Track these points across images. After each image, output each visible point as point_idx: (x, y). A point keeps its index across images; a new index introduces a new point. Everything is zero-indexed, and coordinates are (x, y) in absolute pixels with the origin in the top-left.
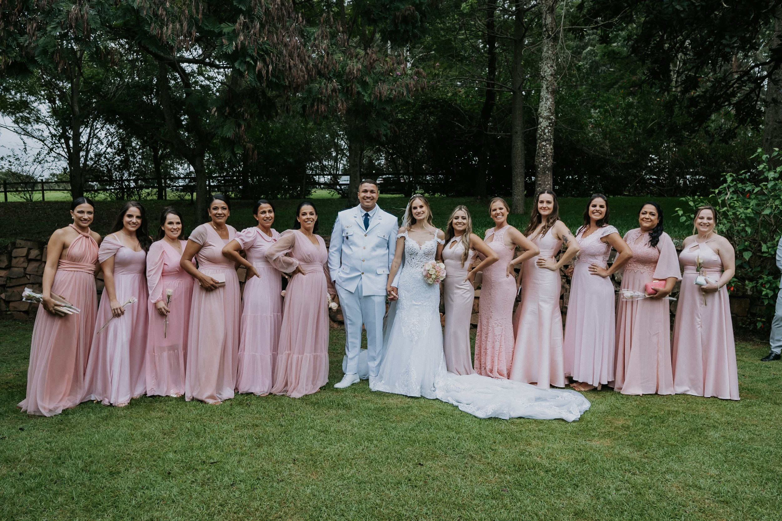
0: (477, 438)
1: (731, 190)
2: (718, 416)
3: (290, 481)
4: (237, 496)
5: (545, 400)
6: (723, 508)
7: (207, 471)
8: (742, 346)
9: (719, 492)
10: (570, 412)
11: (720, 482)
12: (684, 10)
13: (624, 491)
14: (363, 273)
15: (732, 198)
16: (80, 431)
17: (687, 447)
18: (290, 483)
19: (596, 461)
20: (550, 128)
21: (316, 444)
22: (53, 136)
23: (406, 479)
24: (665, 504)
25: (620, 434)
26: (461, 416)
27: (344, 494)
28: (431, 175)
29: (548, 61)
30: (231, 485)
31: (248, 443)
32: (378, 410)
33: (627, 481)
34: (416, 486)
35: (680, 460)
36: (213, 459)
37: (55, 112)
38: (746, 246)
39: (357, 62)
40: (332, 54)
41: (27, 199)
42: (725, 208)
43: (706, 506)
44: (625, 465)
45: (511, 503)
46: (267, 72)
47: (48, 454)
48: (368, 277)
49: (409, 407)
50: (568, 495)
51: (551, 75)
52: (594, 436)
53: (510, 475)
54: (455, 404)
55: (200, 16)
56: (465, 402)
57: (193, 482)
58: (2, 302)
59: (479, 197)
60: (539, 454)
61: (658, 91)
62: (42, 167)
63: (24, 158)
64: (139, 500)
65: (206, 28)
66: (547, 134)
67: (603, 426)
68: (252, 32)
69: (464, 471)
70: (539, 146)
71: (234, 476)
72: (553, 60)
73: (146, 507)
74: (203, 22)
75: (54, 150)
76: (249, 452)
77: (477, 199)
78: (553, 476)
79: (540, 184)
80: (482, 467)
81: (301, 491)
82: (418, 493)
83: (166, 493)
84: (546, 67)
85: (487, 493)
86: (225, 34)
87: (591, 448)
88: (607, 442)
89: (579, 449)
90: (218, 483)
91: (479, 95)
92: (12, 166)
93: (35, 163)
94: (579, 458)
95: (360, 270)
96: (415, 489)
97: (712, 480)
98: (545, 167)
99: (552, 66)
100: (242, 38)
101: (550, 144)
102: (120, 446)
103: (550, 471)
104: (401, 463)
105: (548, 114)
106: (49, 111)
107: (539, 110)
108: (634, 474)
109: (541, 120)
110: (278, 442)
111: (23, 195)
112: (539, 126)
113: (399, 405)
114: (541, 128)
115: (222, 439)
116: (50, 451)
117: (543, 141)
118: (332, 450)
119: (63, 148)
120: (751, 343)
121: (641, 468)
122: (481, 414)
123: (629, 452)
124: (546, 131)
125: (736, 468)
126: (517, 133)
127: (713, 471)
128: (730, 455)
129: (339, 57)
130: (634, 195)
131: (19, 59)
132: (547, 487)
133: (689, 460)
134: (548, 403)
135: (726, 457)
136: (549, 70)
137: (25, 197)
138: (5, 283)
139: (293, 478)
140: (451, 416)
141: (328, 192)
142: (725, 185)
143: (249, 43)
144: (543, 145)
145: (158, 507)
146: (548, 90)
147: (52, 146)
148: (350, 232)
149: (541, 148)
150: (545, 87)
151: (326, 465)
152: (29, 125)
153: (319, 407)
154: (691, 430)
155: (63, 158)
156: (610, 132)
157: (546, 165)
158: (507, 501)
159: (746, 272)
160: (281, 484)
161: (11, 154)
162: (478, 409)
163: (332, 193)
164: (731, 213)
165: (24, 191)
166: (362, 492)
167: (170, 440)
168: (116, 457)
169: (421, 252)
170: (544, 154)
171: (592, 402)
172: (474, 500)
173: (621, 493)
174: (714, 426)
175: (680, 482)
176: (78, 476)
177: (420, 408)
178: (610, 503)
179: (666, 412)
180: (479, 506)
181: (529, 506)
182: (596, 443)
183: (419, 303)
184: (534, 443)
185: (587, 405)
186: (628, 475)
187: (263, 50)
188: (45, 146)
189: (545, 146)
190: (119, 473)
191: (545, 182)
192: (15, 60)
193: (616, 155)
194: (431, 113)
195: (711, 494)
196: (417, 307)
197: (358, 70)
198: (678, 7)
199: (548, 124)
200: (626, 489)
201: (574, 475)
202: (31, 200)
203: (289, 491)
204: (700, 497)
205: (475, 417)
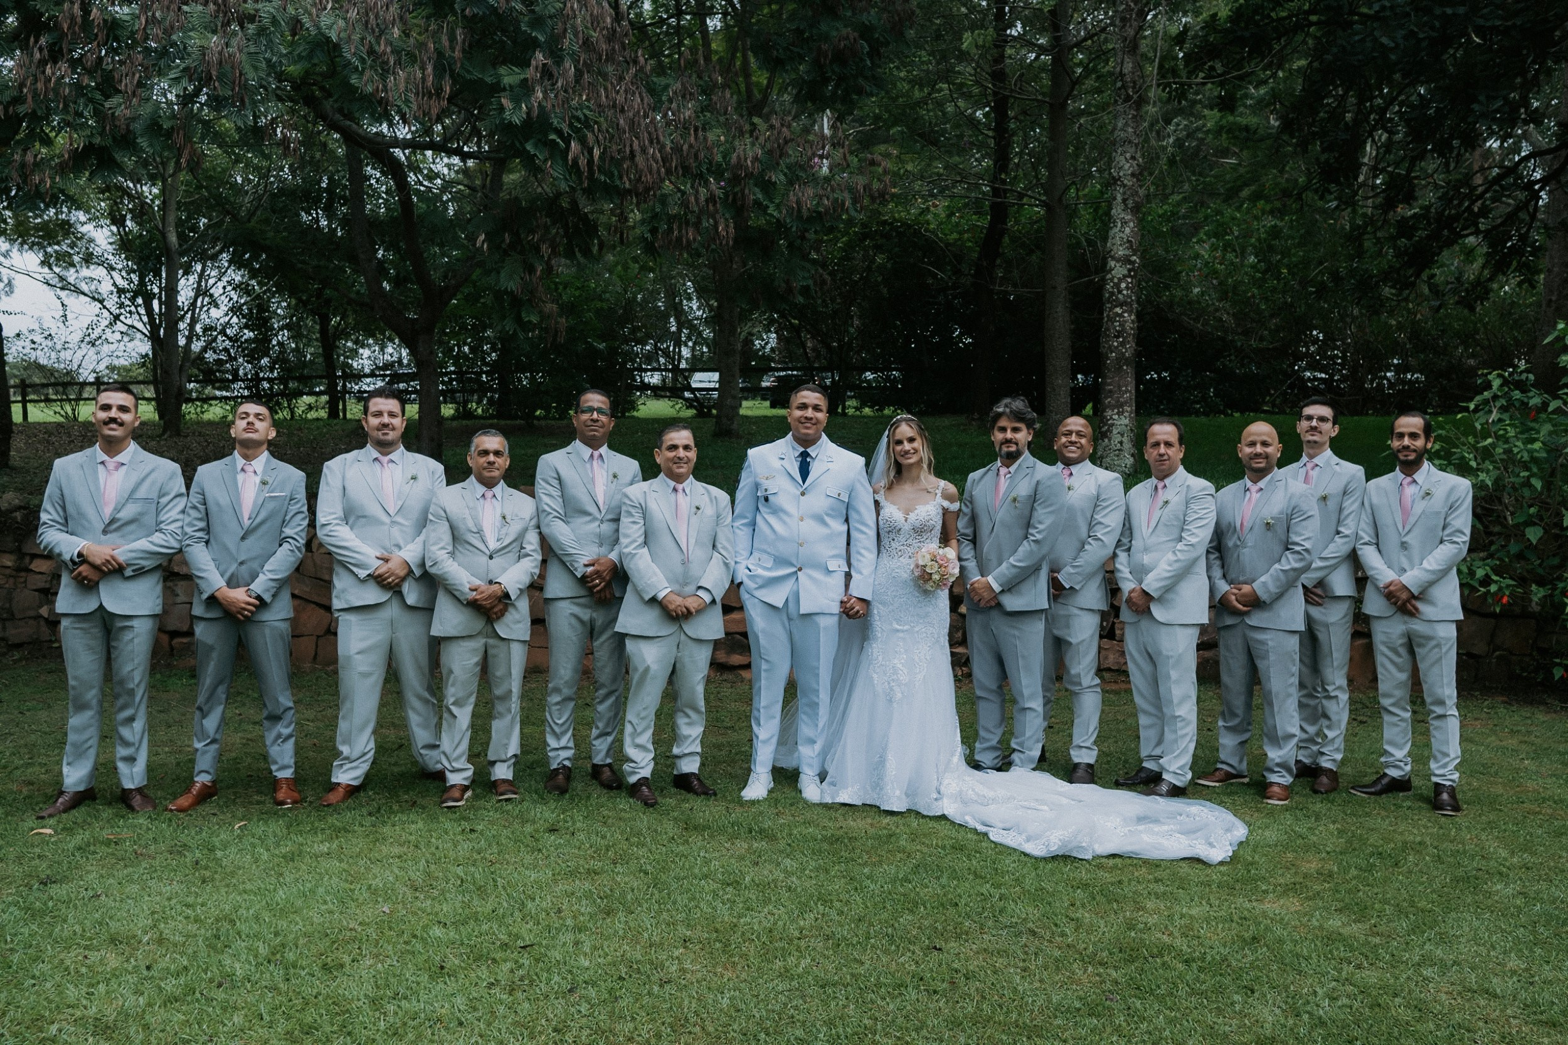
0: (1038, 896)
1: (1498, 404)
2: (1504, 853)
3: (683, 982)
4: (584, 1012)
5: (1156, 821)
6: (1549, 1035)
7: (516, 962)
8: (1524, 714)
9: (1535, 1003)
10: (1211, 845)
11: (1532, 983)
12: (1397, 45)
13: (1345, 1001)
14: (800, 569)
15: (1500, 420)
16: (244, 883)
17: (1453, 915)
18: (685, 986)
19: (1281, 941)
20: (1129, 280)
21: (723, 911)
22: (121, 291)
23: (913, 977)
24: (1432, 1026)
25: (1317, 888)
26: (997, 853)
27: (796, 1008)
28: (874, 370)
29: (1127, 147)
30: (570, 991)
31: (586, 908)
32: (834, 840)
33: (1347, 980)
34: (935, 992)
35: (1443, 939)
36: (524, 940)
37: (124, 245)
38: (1531, 516)
39: (753, 144)
40: (704, 129)
41: (67, 417)
42: (1490, 440)
43: (1514, 1032)
44: (1337, 949)
45: (1129, 1025)
46: (590, 162)
47: (192, 928)
48: (810, 577)
49: (891, 836)
50: (1238, 1007)
51: (1133, 175)
52: (1266, 892)
53: (1116, 968)
54: (981, 828)
55: (457, 54)
56: (1001, 825)
57: (493, 984)
58: (42, 623)
59: (976, 416)
60: (1166, 927)
61: (1334, 204)
62: (98, 353)
63: (61, 334)
64: (392, 1021)
65: (468, 77)
66: (1125, 292)
67: (1280, 872)
68: (559, 84)
69: (1024, 961)
70: (1108, 316)
71: (570, 972)
72: (1136, 145)
73: (410, 1035)
74: (462, 64)
75: (122, 318)
76: (590, 925)
77: (974, 419)
78: (1201, 969)
79: (1110, 391)
80: (1057, 953)
81: (710, 1001)
82: (941, 1004)
83: (443, 1006)
84: (1122, 158)
85: (1078, 1005)
86: (504, 89)
87: (1265, 915)
88: (1293, 904)
89: (1241, 918)
90: (542, 985)
91: (975, 214)
92: (39, 352)
93: (82, 345)
94: (1246, 935)
95: (795, 562)
96: (936, 997)
97: (1515, 979)
98: (1121, 358)
99: (1133, 158)
100: (540, 95)
101: (1130, 313)
102: (331, 912)
103: (1194, 960)
104: (898, 947)
105: (1127, 252)
106: (111, 240)
107: (1109, 245)
108: (1359, 967)
109: (1112, 263)
110: (645, 905)
111: (58, 409)
112: (1109, 276)
113: (871, 831)
114: (1112, 280)
115: (533, 899)
116: (196, 921)
117: (1116, 306)
118: (758, 920)
119: (139, 314)
120: (1542, 708)
121: (1371, 956)
122: (1035, 849)
123: (1340, 923)
124: (1123, 285)
125: (1560, 957)
126: (1055, 288)
127: (1514, 962)
128: (1542, 930)
129: (717, 135)
130: (1284, 412)
131: (97, 140)
132: (1193, 992)
133: (1463, 940)
134: (1166, 828)
135: (1534, 932)
136: (1127, 166)
137: (62, 413)
138: (47, 586)
139: (689, 976)
140: (976, 852)
141: (671, 404)
142: (1486, 393)
143: (554, 106)
144: (1117, 315)
145: (433, 1034)
146: (1126, 205)
147: (118, 311)
148: (772, 486)
149: (1111, 320)
150: (1119, 198)
151: (751, 949)
152: (72, 270)
153: (712, 836)
154: (1456, 880)
155: (139, 335)
156: (1235, 287)
157: (1123, 354)
158: (1120, 1020)
159: (1530, 567)
160: (667, 987)
161: (36, 327)
162: (1028, 840)
163: (678, 407)
164: (1501, 451)
165: (61, 400)
166: (833, 1004)
167: (429, 902)
168: (327, 935)
169: (907, 527)
170: (1118, 332)
171: (1249, 824)
172: (1056, 1017)
173: (1340, 1003)
174: (1501, 874)
175: (1453, 984)
176: (262, 973)
177: (914, 837)
178: (1322, 1023)
179: (1399, 844)
180: (1066, 1030)
181: (1165, 1030)
182: (1272, 906)
183: (906, 627)
184: (1150, 905)
185: (1240, 831)
186: (1347, 969)
187: (578, 120)
188: (104, 311)
189: (1121, 315)
190: (342, 966)
191: (1119, 387)
192: (90, 143)
193: (1246, 333)
194: (878, 248)
195: (1519, 1008)
196: (901, 635)
197: (756, 159)
198: (1384, 40)
199: (1126, 272)
200: (1348, 996)
201: (1241, 968)
202: (75, 419)
203: (686, 1002)
204: (1497, 1013)
205: (1026, 855)
